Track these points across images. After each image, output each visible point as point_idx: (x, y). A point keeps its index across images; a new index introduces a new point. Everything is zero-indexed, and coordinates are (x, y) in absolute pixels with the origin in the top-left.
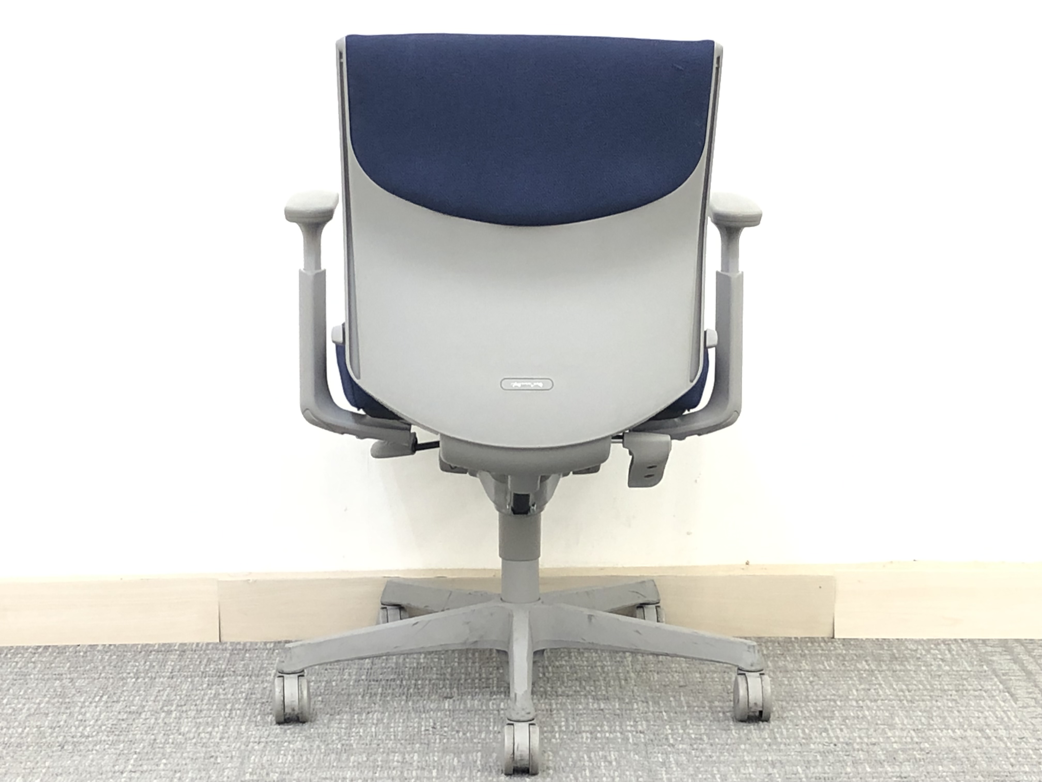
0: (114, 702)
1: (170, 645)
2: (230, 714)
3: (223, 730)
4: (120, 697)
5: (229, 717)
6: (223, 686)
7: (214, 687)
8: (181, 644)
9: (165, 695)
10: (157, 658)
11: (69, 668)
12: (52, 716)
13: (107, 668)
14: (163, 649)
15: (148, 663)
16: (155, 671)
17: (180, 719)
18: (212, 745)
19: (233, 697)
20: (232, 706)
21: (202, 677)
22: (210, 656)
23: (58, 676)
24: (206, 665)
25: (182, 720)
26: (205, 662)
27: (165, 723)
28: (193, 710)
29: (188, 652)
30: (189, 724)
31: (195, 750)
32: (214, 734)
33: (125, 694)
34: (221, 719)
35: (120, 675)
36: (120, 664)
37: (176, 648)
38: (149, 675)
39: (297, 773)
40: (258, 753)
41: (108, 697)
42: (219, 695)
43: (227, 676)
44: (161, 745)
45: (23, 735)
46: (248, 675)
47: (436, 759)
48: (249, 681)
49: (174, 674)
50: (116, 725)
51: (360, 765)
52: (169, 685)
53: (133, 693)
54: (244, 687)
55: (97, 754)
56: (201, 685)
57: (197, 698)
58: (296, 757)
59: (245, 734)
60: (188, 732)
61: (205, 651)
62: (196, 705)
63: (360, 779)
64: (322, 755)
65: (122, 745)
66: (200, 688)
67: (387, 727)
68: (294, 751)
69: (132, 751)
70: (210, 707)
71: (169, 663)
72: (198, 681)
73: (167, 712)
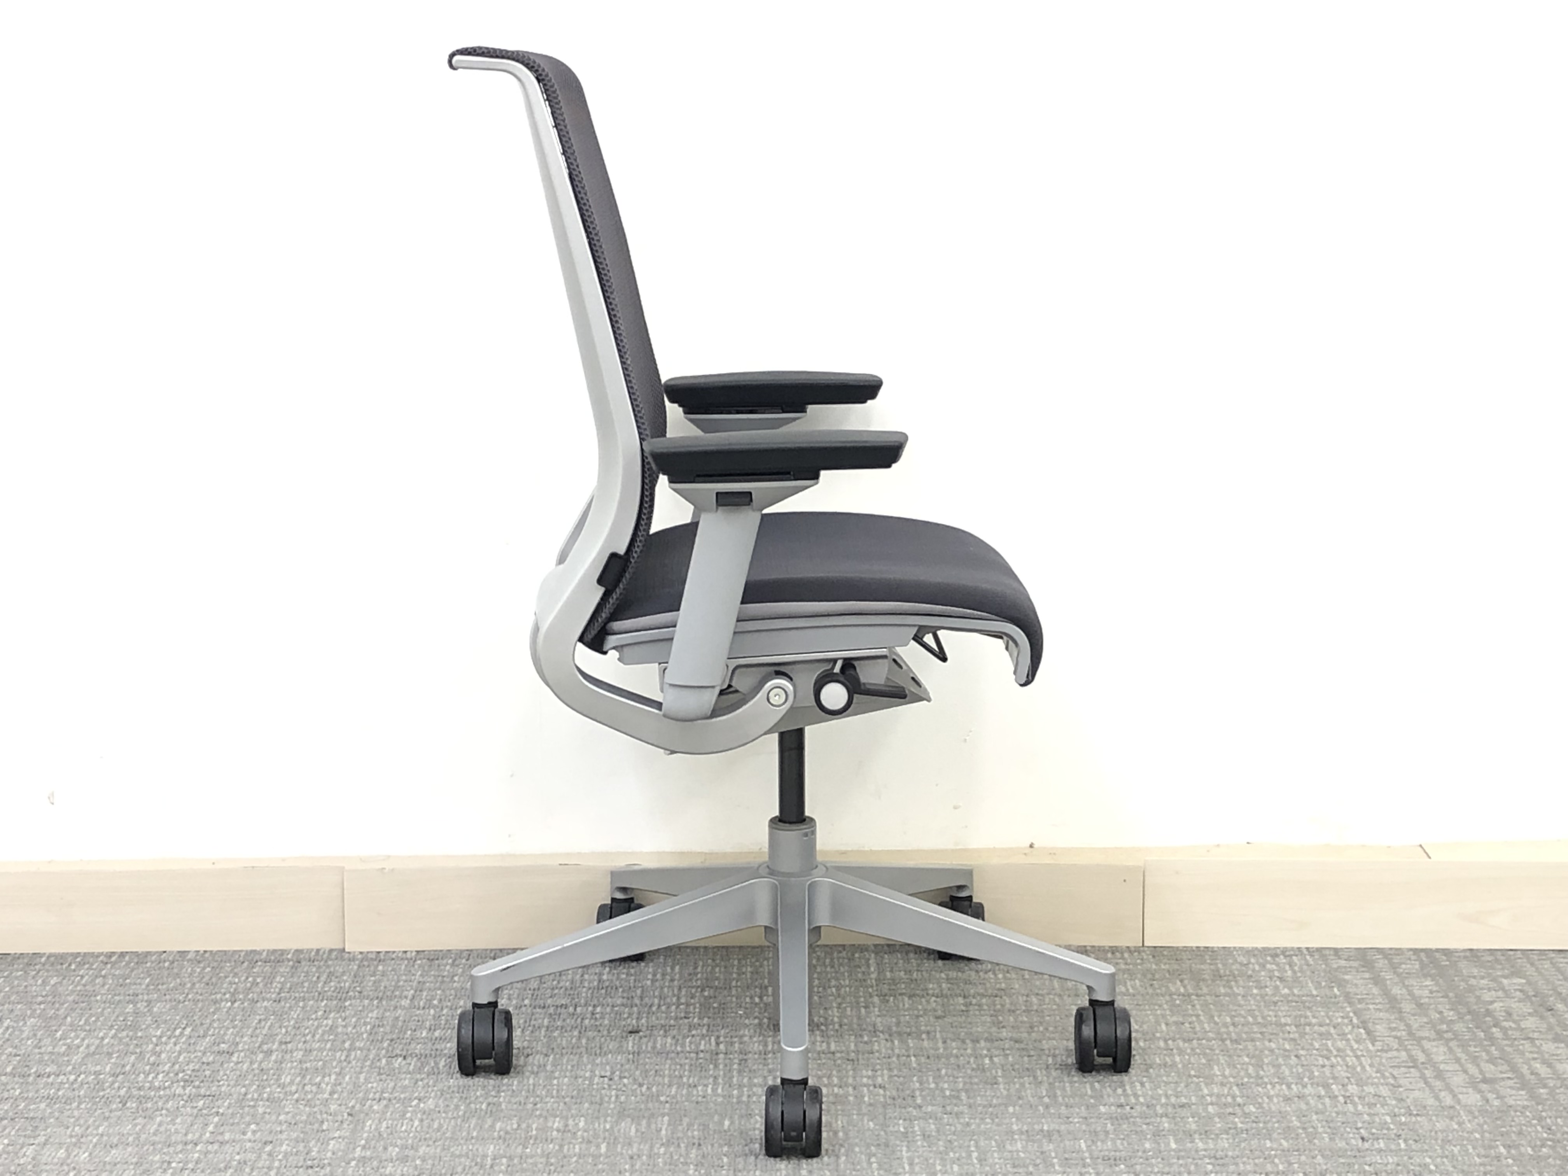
0: (199, 1036)
1: (283, 952)
2: (347, 1056)
3: (336, 1080)
4: (208, 1029)
5: (345, 1060)
6: (343, 1015)
7: (332, 1015)
8: (297, 951)
9: (267, 1027)
10: (262, 972)
11: (148, 985)
12: (117, 1057)
13: (197, 985)
14: (273, 958)
15: (250, 979)
16: (258, 990)
17: (281, 1063)
18: (318, 1102)
19: (354, 1031)
20: (351, 1045)
21: (317, 1001)
22: (332, 969)
23: (131, 998)
24: (325, 983)
25: (283, 1065)
26: (323, 979)
27: (262, 1070)
28: (301, 1050)
29: (304, 963)
30: (293, 1071)
31: (296, 1111)
32: (323, 1086)
33: (215, 1025)
34: (334, 1064)
35: (213, 997)
36: (214, 980)
37: (289, 956)
38: (250, 996)
39: (424, 1148)
40: (377, 1115)
41: (192, 1030)
42: (337, 1027)
43: (350, 999)
44: (252, 1103)
45: (75, 1086)
46: (377, 998)
47: (608, 1127)
48: (378, 1007)
49: (283, 995)
50: (198, 1071)
51: (508, 1136)
52: (274, 1012)
53: (225, 1024)
54: (370, 1015)
55: (166, 1116)
56: (316, 1012)
57: (307, 1031)
58: (425, 1123)
59: (363, 1087)
60: (289, 1083)
61: (326, 961)
62: (305, 1042)
63: (505, 1157)
64: (459, 1120)
65: (202, 1102)
66: (314, 1016)
67: (550, 1077)
68: (424, 1113)
69: (214, 1110)
70: (323, 1046)
71: (278, 979)
72: (312, 1006)
73: (266, 1052)
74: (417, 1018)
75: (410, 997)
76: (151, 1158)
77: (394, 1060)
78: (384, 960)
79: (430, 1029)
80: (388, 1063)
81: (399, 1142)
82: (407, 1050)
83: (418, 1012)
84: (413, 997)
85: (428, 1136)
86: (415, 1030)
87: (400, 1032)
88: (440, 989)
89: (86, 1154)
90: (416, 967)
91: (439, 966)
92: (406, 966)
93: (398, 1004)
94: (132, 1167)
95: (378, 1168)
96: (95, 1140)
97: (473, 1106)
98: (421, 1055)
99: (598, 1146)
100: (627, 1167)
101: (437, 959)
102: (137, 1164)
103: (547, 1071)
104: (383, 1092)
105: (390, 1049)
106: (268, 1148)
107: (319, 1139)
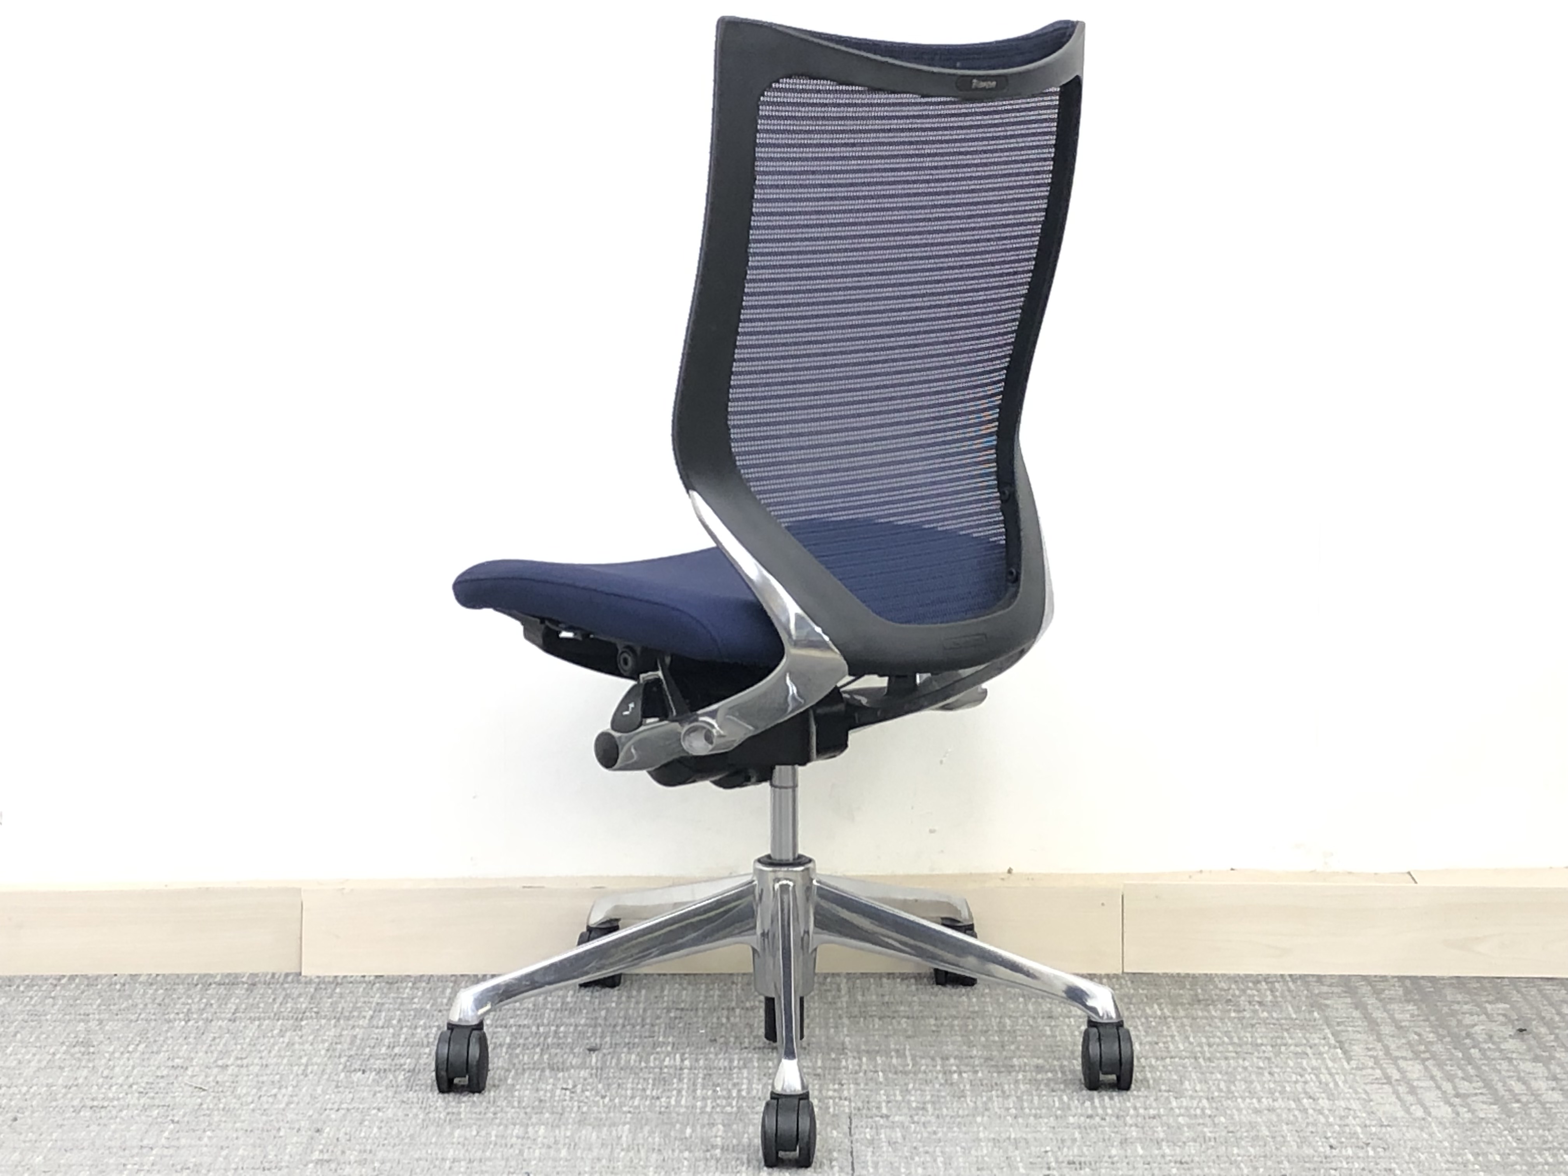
0: (152, 1052)
1: (237, 976)
2: (304, 1070)
3: (293, 1091)
4: (162, 1046)
5: (302, 1074)
6: (300, 1033)
7: (289, 1033)
8: (251, 974)
9: (221, 1045)
10: (217, 993)
11: (99, 1006)
12: (69, 1071)
13: (149, 1006)
14: (227, 981)
15: (204, 1000)
16: (213, 1010)
17: (237, 1076)
18: (274, 1112)
19: (311, 1048)
20: (308, 1060)
21: (273, 1020)
22: (288, 992)
23: (82, 1017)
24: (281, 1004)
25: (240, 1078)
26: (280, 999)
27: (217, 1082)
28: (257, 1064)
29: (259, 986)
30: (249, 1084)
31: (252, 1119)
32: (280, 1097)
33: (169, 1042)
34: (291, 1077)
35: (167, 1017)
36: (167, 1001)
37: (245, 979)
38: (205, 1016)
39: (382, 1152)
40: (335, 1123)
41: (146, 1046)
42: (293, 1044)
43: (307, 1019)
44: (208, 1112)
45: (27, 1097)
46: (335, 1018)
47: (568, 1134)
48: (335, 1026)
49: (238, 1015)
50: (152, 1083)
51: (466, 1142)
52: (229, 1030)
53: (179, 1041)
54: (327, 1033)
55: (120, 1124)
56: (272, 1031)
57: (263, 1048)
58: (384, 1130)
59: (320, 1098)
60: (245, 1095)
61: (282, 984)
62: (261, 1058)
63: (464, 1160)
64: (418, 1128)
65: (156, 1112)
66: (270, 1035)
67: (511, 1089)
68: (382, 1121)
69: (170, 1118)
70: (279, 1061)
71: (232, 1000)
72: (268, 1025)
73: (221, 1067)
74: (375, 1036)
75: (368, 1017)
76: (106, 1160)
77: (352, 1075)
78: (341, 984)
79: (389, 1047)
80: (346, 1077)
81: (357, 1147)
82: (366, 1066)
83: (377, 1031)
84: (372, 1017)
85: (386, 1142)
86: (374, 1047)
87: (358, 1049)
88: (399, 1009)
89: (41, 1158)
90: (375, 989)
91: (398, 989)
92: (364, 989)
93: (356, 1024)
94: (87, 1168)
95: (336, 1170)
96: (49, 1145)
97: (431, 1115)
98: (380, 1070)
99: (558, 1151)
100: (587, 1169)
101: (397, 982)
102: (92, 1165)
103: (507, 1085)
104: (341, 1103)
105: (348, 1064)
106: (224, 1153)
107: (275, 1145)
